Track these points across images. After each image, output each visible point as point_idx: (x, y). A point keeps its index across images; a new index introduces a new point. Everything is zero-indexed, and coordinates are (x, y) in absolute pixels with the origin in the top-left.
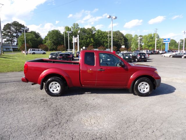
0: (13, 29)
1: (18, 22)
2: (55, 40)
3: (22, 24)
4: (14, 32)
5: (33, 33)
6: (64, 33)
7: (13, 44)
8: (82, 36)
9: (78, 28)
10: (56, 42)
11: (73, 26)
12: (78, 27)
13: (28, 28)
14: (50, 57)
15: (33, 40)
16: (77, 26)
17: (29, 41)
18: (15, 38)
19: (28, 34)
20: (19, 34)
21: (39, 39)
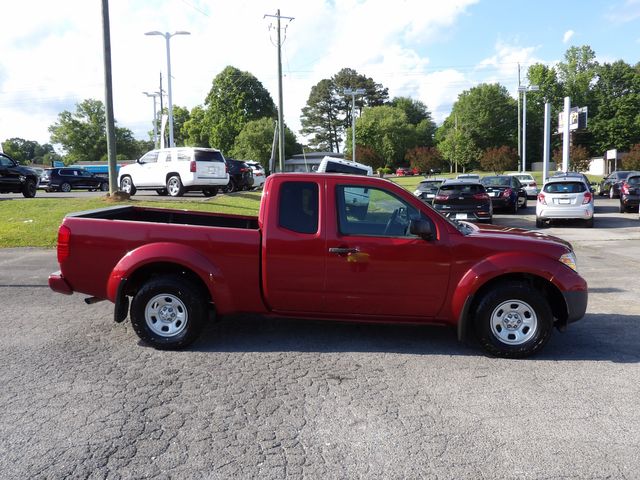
0: (338, 97)
1: (354, 72)
2: (483, 126)
3: (367, 77)
4: (339, 108)
5: (403, 105)
6: (521, 94)
7: (335, 150)
8: (607, 102)
9: (591, 66)
10: (485, 134)
11: (567, 62)
12: (592, 61)
13: (385, 87)
15: (399, 133)
16: (586, 58)
17: (386, 137)
18: (340, 130)
19: (382, 112)
20: (356, 114)
21: (421, 126)
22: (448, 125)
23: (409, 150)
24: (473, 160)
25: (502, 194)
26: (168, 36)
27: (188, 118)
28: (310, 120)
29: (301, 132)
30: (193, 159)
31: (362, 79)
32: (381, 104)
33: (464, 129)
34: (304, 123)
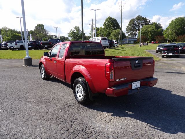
0: (136, 23)
1: (141, 16)
4: (137, 26)
5: (155, 24)
7: (135, 37)
13: (149, 20)
14: (157, 49)
15: (153, 32)
17: (149, 33)
18: (137, 32)
19: (148, 27)
20: (141, 27)
21: (159, 30)
22: (167, 29)
23: (155, 37)
24: (174, 39)
25: (183, 48)
26: (95, 10)
27: (99, 30)
28: (129, 29)
29: (126, 32)
30: (101, 40)
31: (143, 18)
32: (148, 24)
33: (173, 30)
34: (127, 30)
